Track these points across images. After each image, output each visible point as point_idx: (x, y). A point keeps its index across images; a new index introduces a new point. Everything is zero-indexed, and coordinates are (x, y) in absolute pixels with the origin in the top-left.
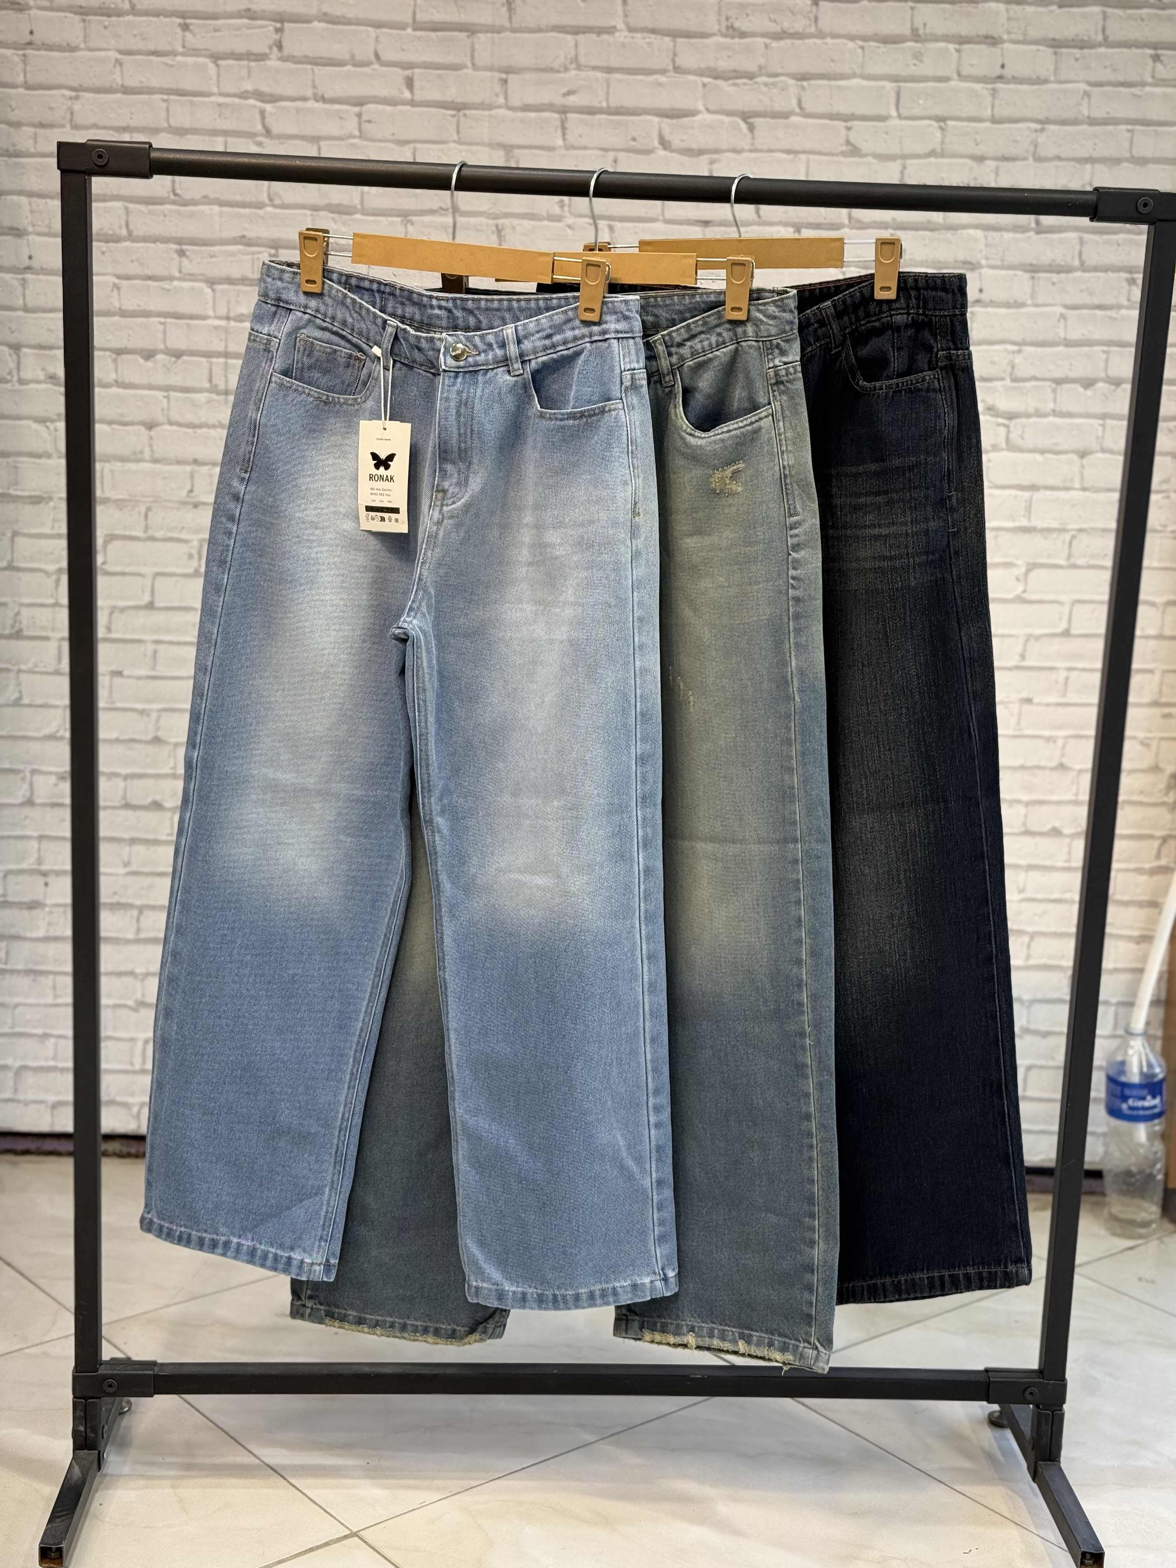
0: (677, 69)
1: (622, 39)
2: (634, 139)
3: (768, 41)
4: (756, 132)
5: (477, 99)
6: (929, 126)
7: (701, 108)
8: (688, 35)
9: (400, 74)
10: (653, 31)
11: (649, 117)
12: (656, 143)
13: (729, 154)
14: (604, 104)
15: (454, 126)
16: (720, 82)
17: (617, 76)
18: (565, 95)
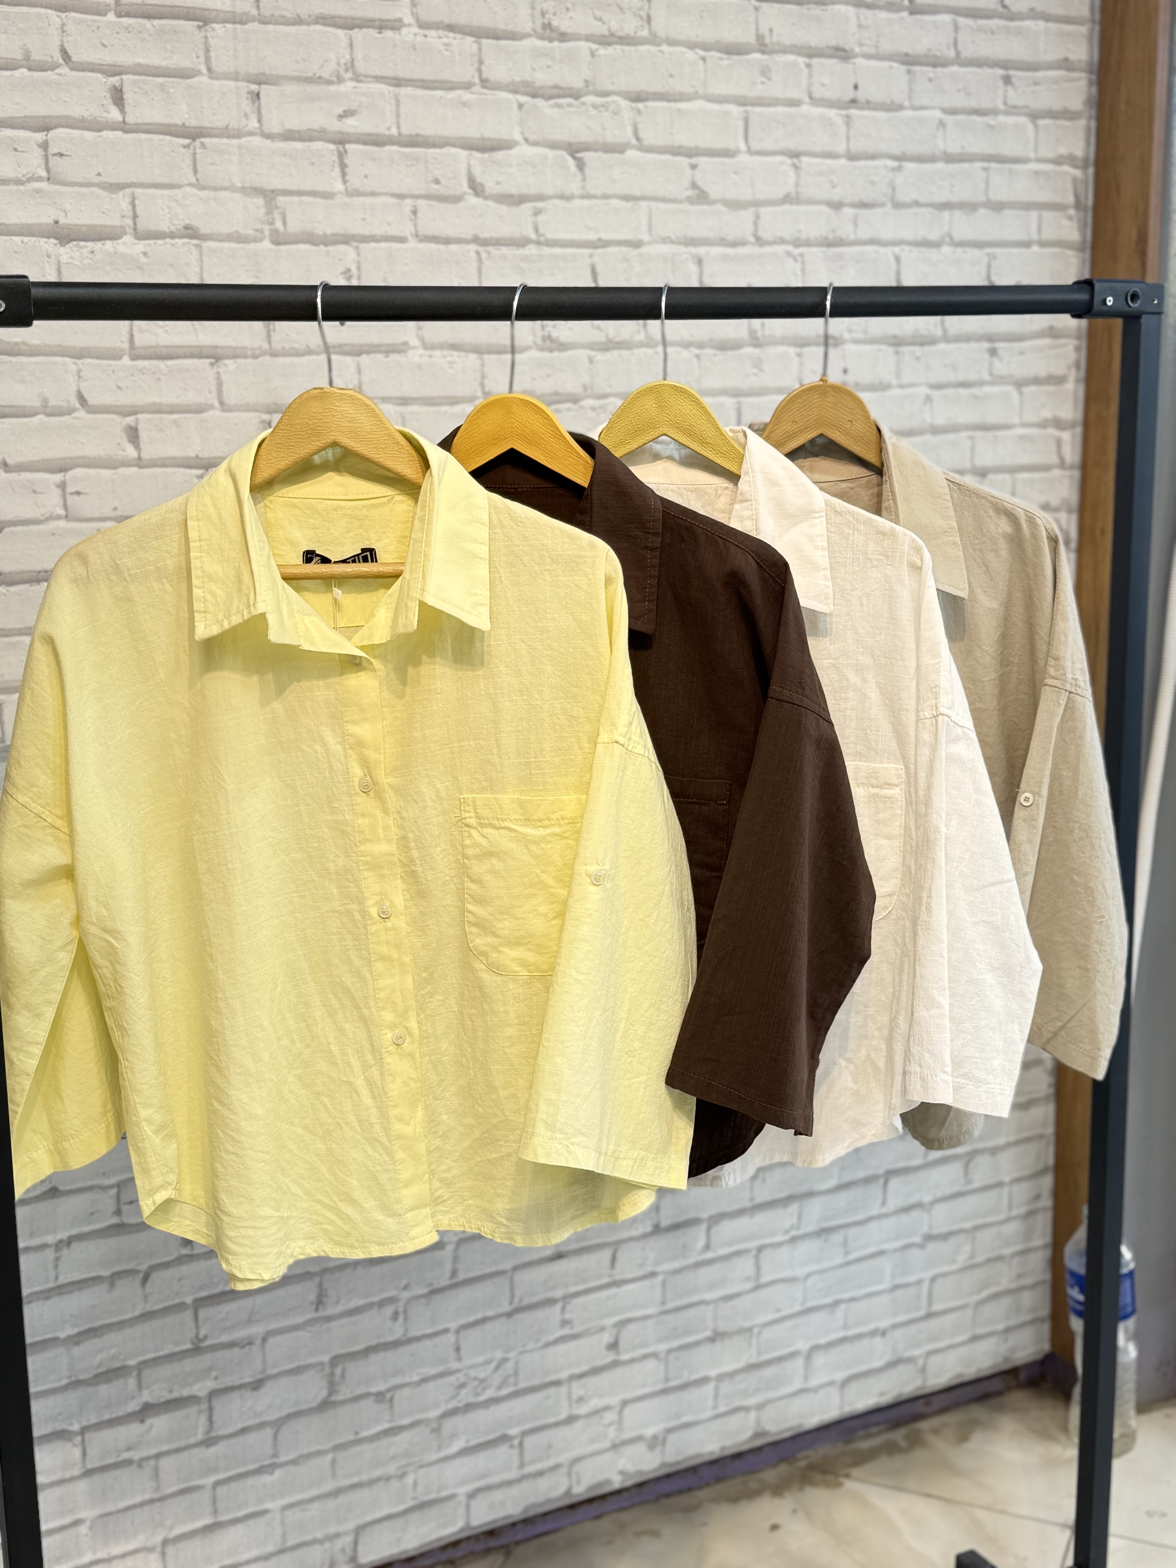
0: (485, 83)
1: (411, 37)
2: (437, 181)
3: (594, 46)
4: (587, 170)
5: (218, 122)
6: (782, 163)
7: (518, 138)
8: (496, 35)
9: (101, 83)
10: (451, 28)
11: (453, 150)
12: (465, 187)
13: (557, 202)
14: (394, 131)
15: (189, 162)
16: (540, 102)
17: (409, 90)
18: (340, 117)
